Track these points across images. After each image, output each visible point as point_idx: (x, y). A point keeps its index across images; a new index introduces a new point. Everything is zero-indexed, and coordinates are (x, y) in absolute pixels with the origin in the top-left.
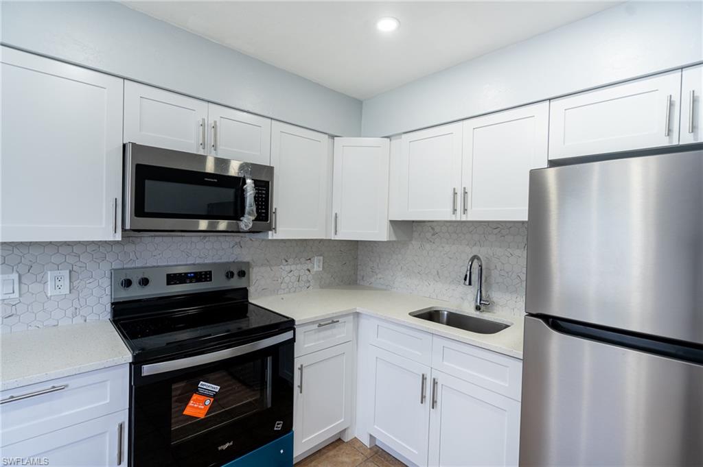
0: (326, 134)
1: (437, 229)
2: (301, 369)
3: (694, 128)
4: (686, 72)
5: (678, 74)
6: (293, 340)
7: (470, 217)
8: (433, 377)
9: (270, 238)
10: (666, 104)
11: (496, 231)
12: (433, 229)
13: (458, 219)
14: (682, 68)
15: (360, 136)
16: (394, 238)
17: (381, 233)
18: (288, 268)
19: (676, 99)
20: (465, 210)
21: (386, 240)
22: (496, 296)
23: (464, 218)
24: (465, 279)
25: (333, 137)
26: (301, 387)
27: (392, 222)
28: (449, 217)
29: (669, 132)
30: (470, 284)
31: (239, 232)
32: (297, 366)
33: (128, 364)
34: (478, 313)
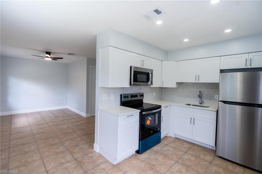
0: (161, 60)
1: (188, 84)
2: (162, 117)
3: (250, 65)
4: (249, 54)
5: (248, 54)
6: (161, 110)
8: (193, 118)
9: (151, 87)
10: (245, 60)
11: (205, 85)
12: (186, 84)
13: (197, 82)
14: (248, 53)
15: (167, 61)
16: (177, 87)
17: (174, 86)
18: (149, 95)
19: (247, 59)
20: (199, 80)
21: (175, 87)
22: (204, 100)
23: (198, 82)
24: (198, 96)
25: (162, 61)
26: (162, 121)
27: (176, 83)
28: (194, 81)
29: (246, 65)
30: (200, 97)
31: (147, 85)
32: (161, 116)
33: (139, 112)
34: (200, 104)
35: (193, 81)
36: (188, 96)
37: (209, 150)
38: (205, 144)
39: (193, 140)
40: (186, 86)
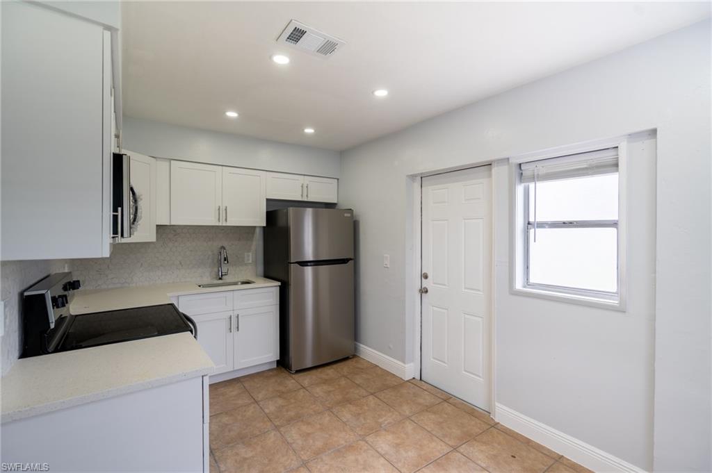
3: (307, 196)
5: (304, 176)
7: (229, 224)
8: (235, 314)
13: (220, 224)
20: (226, 220)
23: (224, 224)
24: (225, 260)
29: (302, 195)
34: (220, 279)
35: (211, 221)
36: (181, 263)
37: (271, 373)
38: (257, 365)
39: (236, 370)
40: (175, 235)
